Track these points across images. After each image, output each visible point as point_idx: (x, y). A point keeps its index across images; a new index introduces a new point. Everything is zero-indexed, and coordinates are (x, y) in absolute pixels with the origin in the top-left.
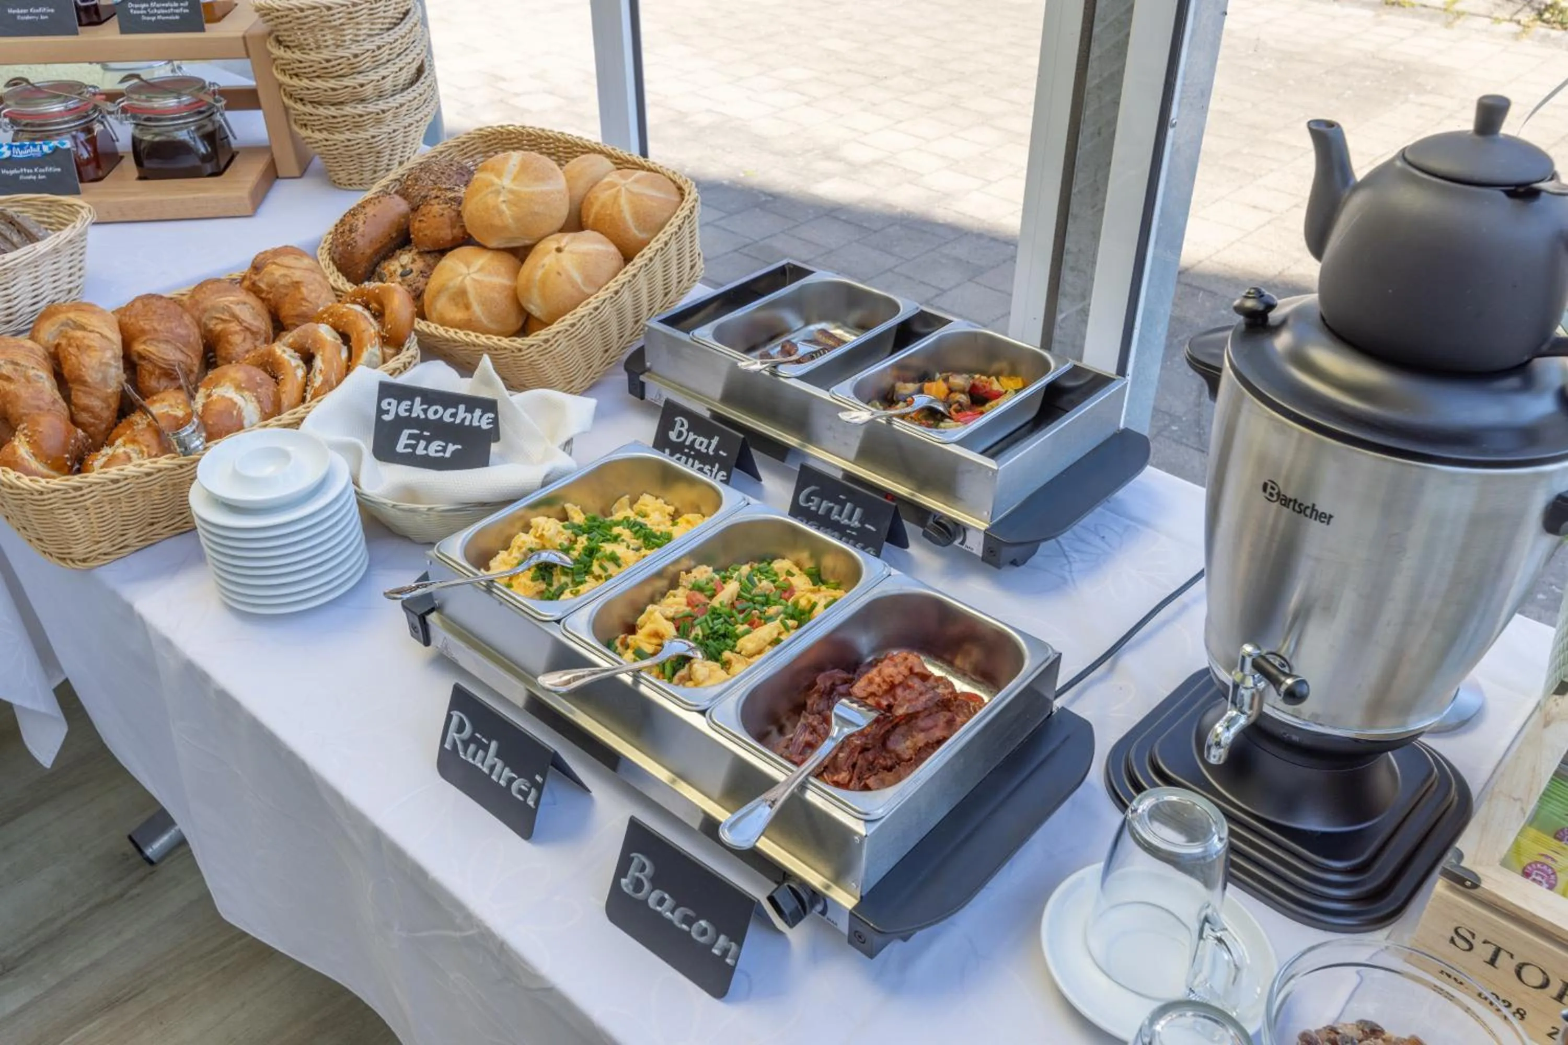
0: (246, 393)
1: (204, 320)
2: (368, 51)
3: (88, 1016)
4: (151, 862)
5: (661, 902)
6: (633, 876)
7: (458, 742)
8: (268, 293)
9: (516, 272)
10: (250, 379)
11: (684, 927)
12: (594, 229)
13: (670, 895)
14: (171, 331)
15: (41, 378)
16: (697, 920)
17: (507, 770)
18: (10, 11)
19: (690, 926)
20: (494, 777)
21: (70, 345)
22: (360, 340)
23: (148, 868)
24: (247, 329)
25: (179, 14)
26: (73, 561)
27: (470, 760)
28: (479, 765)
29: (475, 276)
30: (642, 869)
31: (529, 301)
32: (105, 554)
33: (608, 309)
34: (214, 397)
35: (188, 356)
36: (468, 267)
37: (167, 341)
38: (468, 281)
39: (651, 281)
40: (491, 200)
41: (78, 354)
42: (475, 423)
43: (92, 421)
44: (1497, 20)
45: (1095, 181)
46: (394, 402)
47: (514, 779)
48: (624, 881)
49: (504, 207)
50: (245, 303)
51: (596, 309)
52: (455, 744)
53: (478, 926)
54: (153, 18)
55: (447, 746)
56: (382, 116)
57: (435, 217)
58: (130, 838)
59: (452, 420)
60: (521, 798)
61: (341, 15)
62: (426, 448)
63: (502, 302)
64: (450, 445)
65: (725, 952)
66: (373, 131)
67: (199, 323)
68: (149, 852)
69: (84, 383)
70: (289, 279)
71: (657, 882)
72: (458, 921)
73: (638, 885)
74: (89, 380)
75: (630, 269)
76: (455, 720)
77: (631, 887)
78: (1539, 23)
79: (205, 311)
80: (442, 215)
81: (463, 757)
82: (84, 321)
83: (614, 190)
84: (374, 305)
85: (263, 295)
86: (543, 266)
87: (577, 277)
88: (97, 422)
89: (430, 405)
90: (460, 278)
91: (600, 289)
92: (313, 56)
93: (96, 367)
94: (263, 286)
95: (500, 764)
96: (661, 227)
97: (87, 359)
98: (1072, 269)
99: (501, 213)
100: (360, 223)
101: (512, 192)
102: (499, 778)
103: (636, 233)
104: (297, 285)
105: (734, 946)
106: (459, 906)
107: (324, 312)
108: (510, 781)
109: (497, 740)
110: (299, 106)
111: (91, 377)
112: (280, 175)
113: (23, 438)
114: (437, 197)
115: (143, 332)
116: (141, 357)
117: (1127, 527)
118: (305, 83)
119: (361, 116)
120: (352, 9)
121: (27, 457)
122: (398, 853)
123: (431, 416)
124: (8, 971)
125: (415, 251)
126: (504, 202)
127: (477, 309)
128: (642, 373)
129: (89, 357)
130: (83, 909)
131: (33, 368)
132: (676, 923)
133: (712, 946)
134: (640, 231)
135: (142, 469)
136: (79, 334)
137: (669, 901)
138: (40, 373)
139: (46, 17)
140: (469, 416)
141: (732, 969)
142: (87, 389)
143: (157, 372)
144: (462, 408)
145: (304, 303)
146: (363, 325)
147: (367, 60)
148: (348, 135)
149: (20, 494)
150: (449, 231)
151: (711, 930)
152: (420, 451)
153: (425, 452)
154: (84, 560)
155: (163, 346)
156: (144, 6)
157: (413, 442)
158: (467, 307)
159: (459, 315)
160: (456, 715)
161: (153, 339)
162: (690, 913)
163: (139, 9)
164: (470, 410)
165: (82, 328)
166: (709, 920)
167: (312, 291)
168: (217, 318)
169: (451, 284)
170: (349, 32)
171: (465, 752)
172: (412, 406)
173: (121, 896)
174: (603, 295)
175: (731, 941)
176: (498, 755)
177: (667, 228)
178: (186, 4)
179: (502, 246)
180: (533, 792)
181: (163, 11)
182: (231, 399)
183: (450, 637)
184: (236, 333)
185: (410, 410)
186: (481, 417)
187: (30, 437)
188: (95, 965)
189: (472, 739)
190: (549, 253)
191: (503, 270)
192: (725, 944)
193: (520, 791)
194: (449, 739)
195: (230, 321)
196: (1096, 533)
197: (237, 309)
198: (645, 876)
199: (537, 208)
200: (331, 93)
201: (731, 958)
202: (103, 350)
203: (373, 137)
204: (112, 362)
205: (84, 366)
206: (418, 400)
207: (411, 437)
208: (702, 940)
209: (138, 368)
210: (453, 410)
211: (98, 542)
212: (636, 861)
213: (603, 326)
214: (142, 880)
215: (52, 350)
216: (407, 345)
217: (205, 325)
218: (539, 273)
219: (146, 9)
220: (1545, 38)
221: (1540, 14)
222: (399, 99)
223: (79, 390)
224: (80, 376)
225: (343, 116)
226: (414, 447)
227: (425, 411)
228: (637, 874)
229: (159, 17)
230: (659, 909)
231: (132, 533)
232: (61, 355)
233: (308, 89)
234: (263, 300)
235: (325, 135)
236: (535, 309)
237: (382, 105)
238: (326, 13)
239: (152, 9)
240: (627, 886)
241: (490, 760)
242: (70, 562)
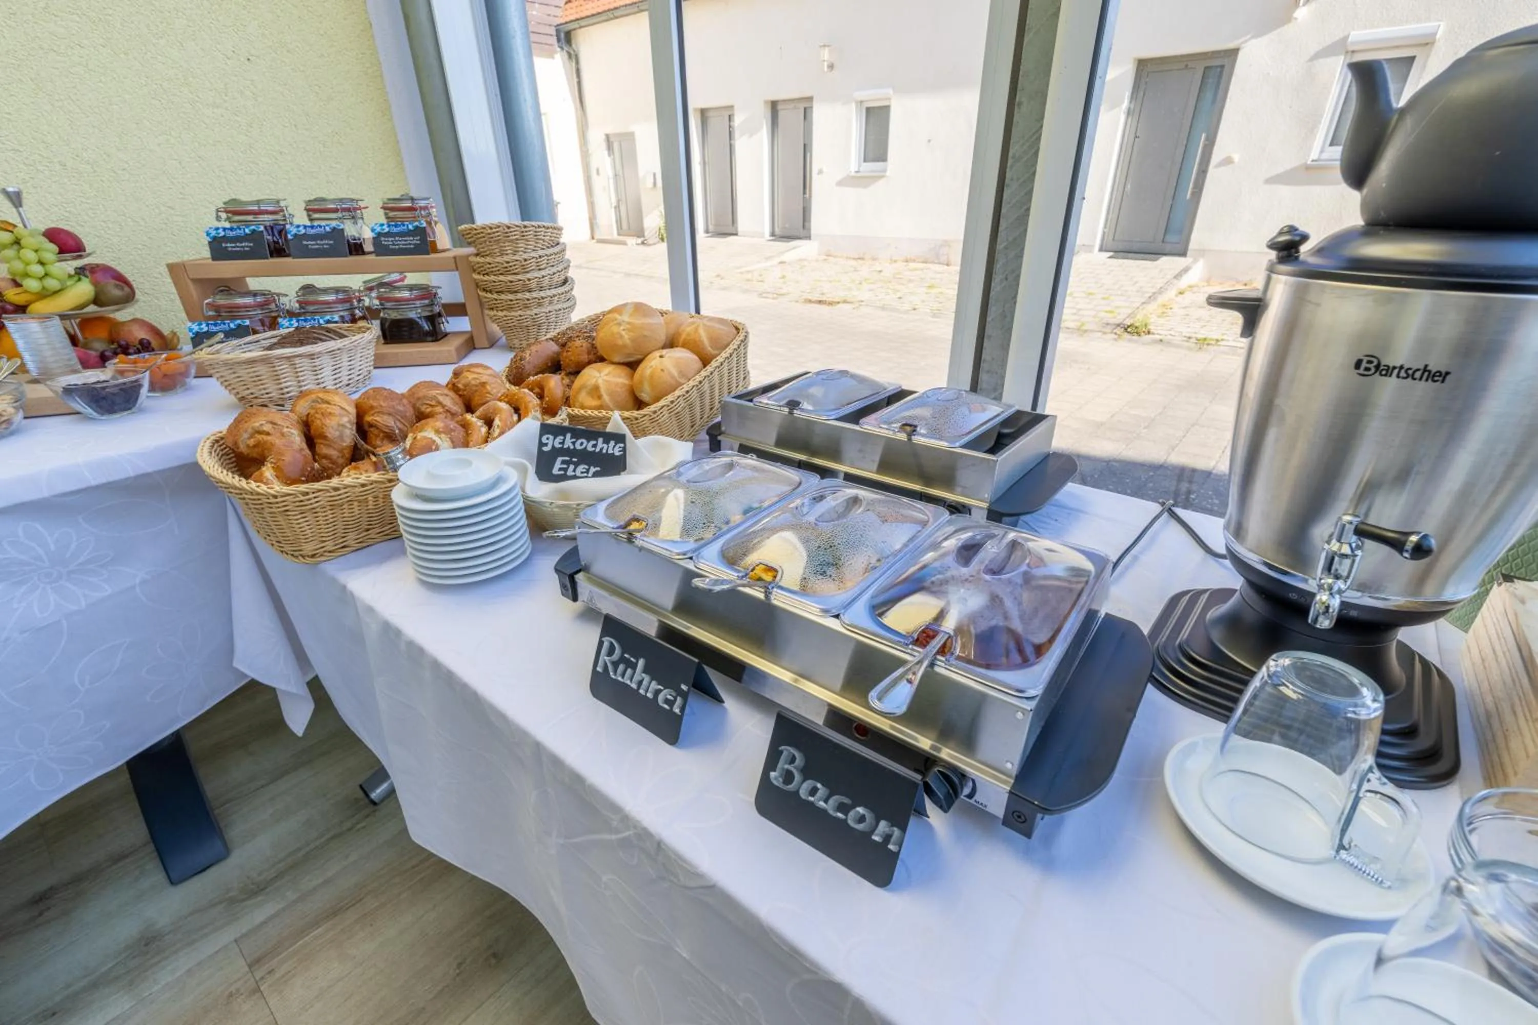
0: (443, 436)
1: (418, 405)
2: (533, 258)
3: (315, 923)
4: (374, 803)
5: (813, 791)
6: (783, 769)
7: (609, 665)
8: (465, 390)
9: (632, 376)
10: (447, 427)
11: (840, 815)
12: (683, 346)
13: (823, 785)
14: (393, 407)
15: (292, 434)
16: (853, 807)
17: (654, 683)
18: (305, 243)
19: (846, 815)
20: (642, 691)
21: (317, 413)
22: (526, 408)
23: (372, 807)
24: (448, 411)
25: (413, 244)
26: (303, 557)
27: (620, 679)
28: (628, 682)
29: (605, 378)
30: (793, 760)
31: (642, 391)
32: (330, 552)
33: (695, 394)
34: (418, 437)
35: (404, 425)
36: (600, 373)
37: (390, 414)
38: (600, 381)
39: (721, 377)
40: (615, 329)
41: (322, 418)
42: (610, 451)
43: (330, 465)
44: (1105, 333)
45: (1004, 311)
46: (551, 437)
47: (660, 691)
48: (773, 774)
49: (623, 333)
50: (447, 395)
51: (687, 392)
52: (606, 667)
53: (635, 827)
54: (397, 247)
55: (599, 669)
56: (542, 301)
57: (576, 347)
58: (361, 787)
59: (593, 449)
60: (666, 707)
61: (515, 233)
62: (574, 471)
63: (624, 395)
64: (592, 468)
65: (887, 838)
66: (535, 311)
67: (414, 406)
68: (373, 796)
69: (325, 437)
70: (478, 381)
71: (807, 773)
72: (615, 823)
73: (788, 777)
74: (329, 435)
75: (709, 368)
76: (606, 645)
77: (781, 780)
78: (1126, 334)
79: (419, 399)
80: (582, 346)
81: (613, 677)
82: (330, 398)
83: (693, 326)
84: (537, 390)
85: (460, 393)
86: (651, 367)
87: (675, 373)
88: (334, 467)
89: (577, 439)
90: (595, 380)
91: (689, 380)
92: (499, 259)
93: (336, 427)
94: (460, 386)
95: (647, 679)
96: (728, 345)
97: (328, 421)
98: (988, 372)
99: (621, 337)
100: (527, 355)
101: (629, 323)
102: (647, 691)
103: (710, 350)
104: (483, 384)
105: (896, 832)
106: (615, 808)
107: (502, 395)
108: (657, 692)
109: (643, 657)
110: (489, 295)
111: (330, 433)
112: (476, 346)
113: (269, 465)
114: (578, 336)
115: (372, 407)
116: (371, 426)
117: (1069, 514)
118: (492, 278)
119: (528, 300)
120: (523, 229)
121: (271, 478)
122: (557, 762)
123: (578, 447)
124: (262, 890)
125: (563, 373)
126: (624, 330)
127: (606, 398)
128: (720, 435)
129: (330, 420)
130: (323, 840)
131: (287, 427)
132: (831, 812)
133: (872, 832)
134: (714, 350)
135: (359, 481)
136: (324, 406)
137: (822, 790)
138: (292, 431)
139: (327, 246)
140: (605, 446)
141: (896, 855)
142: (327, 442)
143: (381, 435)
144: (600, 440)
145: (488, 395)
146: (528, 399)
147: (531, 232)
148: (520, 313)
149: (259, 499)
150: (586, 356)
151: (869, 816)
152: (570, 472)
153: (573, 473)
154: (313, 556)
155: (385, 417)
156: (390, 239)
157: (565, 466)
158: (600, 397)
159: (595, 403)
160: (607, 640)
161: (379, 412)
162: (846, 801)
163: (388, 241)
164: (606, 442)
165: (328, 403)
166: (866, 806)
167: (494, 388)
168: (427, 404)
169: (589, 383)
170: (521, 245)
171: (615, 672)
172: (564, 440)
173: (350, 829)
174: (691, 383)
175: (892, 826)
176: (645, 671)
177: (731, 346)
178: (419, 238)
179: (622, 361)
180: (679, 701)
181: (403, 242)
182: (431, 439)
183: (596, 590)
184: (440, 413)
185: (563, 443)
186: (614, 447)
187: (275, 464)
188: (326, 882)
189: (622, 660)
190: (654, 359)
191: (623, 375)
192: (887, 829)
193: (667, 701)
194: (601, 663)
195: (437, 406)
196: (1049, 517)
197: (441, 398)
198: (795, 768)
199: (646, 333)
200: (509, 284)
201: (895, 844)
202: (341, 416)
203: (536, 314)
204: (348, 425)
205: (326, 426)
206: (569, 436)
207: (563, 462)
208: (860, 827)
209: (369, 433)
210: (594, 442)
211: (324, 541)
212: (785, 753)
213: (691, 406)
214: (367, 816)
215: (305, 418)
216: (559, 413)
217: (419, 409)
218: (648, 372)
219: (392, 241)
220: (1130, 341)
221: (1126, 330)
222: (554, 292)
223: (322, 443)
224: (323, 432)
225: (517, 300)
226: (565, 470)
227: (574, 443)
228: (786, 766)
229: (401, 246)
230: (811, 799)
231: (352, 536)
232: (310, 420)
233: (495, 282)
234: (460, 396)
235: (505, 313)
236: (645, 397)
237: (542, 294)
238: (507, 230)
239: (396, 241)
240: (776, 778)
241: (637, 678)
242: (300, 558)
